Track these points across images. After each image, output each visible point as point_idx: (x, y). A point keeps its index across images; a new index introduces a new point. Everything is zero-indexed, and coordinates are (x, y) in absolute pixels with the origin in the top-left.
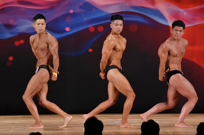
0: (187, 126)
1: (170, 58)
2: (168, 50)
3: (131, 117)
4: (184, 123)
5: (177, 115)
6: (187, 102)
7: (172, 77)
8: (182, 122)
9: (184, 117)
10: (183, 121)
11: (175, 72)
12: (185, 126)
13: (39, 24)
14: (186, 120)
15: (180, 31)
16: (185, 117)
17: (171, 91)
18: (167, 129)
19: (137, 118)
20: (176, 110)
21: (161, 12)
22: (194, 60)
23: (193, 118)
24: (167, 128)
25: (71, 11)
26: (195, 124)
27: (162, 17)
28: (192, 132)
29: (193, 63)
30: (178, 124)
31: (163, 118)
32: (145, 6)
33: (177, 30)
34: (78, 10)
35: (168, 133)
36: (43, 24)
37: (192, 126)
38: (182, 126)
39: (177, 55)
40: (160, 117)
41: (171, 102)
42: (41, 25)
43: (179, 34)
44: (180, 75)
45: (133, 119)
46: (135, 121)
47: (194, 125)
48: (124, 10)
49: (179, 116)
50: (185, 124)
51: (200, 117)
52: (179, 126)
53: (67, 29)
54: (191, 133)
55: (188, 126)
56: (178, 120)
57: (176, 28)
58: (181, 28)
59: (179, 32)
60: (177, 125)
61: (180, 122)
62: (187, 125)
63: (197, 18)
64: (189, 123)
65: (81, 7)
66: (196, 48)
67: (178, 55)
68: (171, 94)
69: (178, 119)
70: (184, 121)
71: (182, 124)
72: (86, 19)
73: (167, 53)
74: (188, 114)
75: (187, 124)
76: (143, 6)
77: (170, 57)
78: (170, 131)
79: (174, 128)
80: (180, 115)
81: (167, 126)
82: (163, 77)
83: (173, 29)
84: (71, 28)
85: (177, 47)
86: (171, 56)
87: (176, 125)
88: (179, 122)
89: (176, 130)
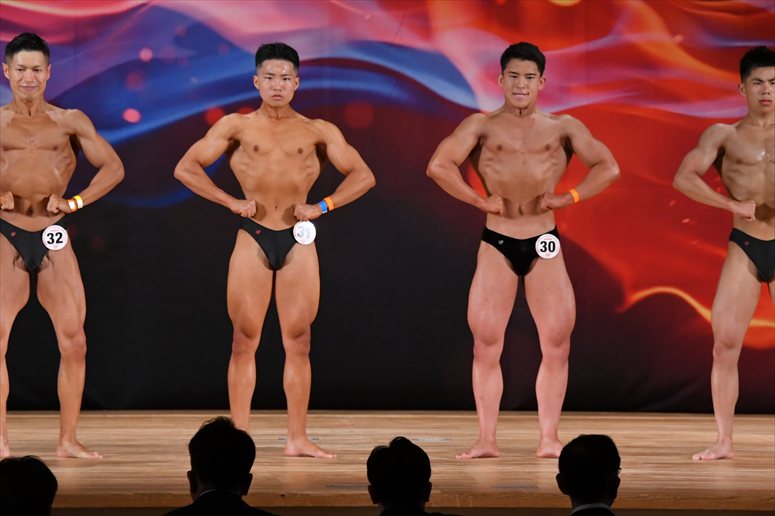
3: (345, 422)
13: (23, 69)
15: (529, 77)
19: (367, 427)
21: (452, 60)
25: (146, 55)
27: (456, 78)
32: (397, 41)
33: (516, 75)
34: (170, 51)
35: (473, 479)
36: (35, 69)
40: (444, 424)
42: (29, 72)
45: (357, 430)
46: (361, 437)
48: (326, 54)
53: (132, 115)
59: (522, 80)
63: (573, 84)
65: (179, 41)
72: (195, 81)
76: (390, 39)
83: (505, 71)
84: (145, 112)
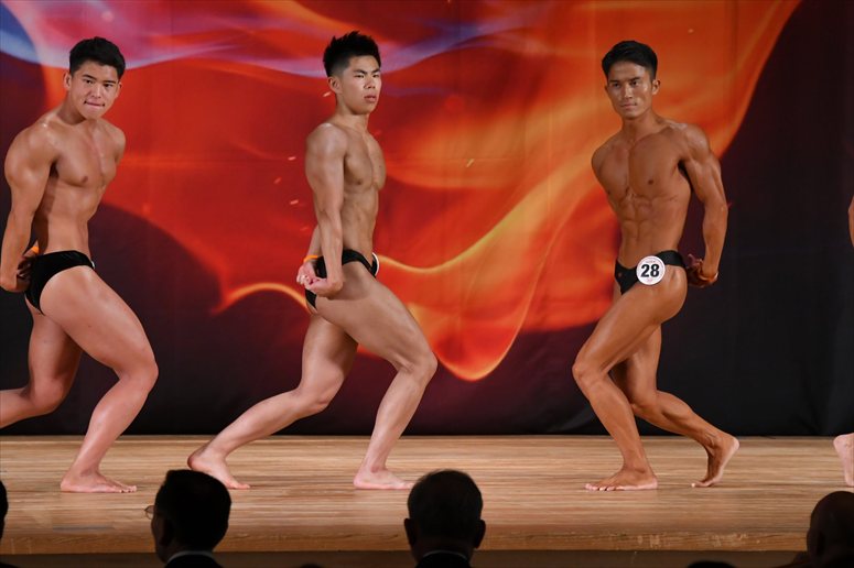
0: (113, 489)
1: (58, 190)
2: (50, 157)
4: (99, 475)
5: (72, 441)
6: (111, 386)
7: (56, 281)
8: (92, 470)
9: (101, 451)
10: (96, 465)
11: (68, 260)
12: (105, 489)
14: (109, 463)
15: (106, 84)
16: (106, 450)
17: (45, 342)
18: (26, 500)
20: (66, 421)
22: (146, 210)
23: (140, 456)
24: (28, 495)
26: (146, 478)
28: (136, 514)
29: (140, 223)
30: (75, 481)
31: (11, 457)
33: (90, 80)
37: (134, 488)
38: (94, 487)
39: (85, 179)
41: (47, 388)
43: (99, 95)
44: (86, 272)
47: (141, 485)
49: (79, 447)
50: (105, 479)
51: (167, 449)
52: (79, 488)
54: (128, 518)
55: (117, 485)
56: (76, 463)
57: (90, 68)
58: (108, 72)
59: (99, 89)
60: (72, 484)
61: (86, 472)
62: (112, 484)
64: (121, 477)
66: (155, 162)
67: (90, 181)
68: (43, 351)
69: (76, 457)
70: (100, 465)
71: (91, 479)
73: (46, 171)
74: (118, 439)
75: (112, 477)
77: (55, 185)
78: (41, 508)
79: (58, 497)
80: (83, 440)
81: (31, 489)
82: (18, 276)
83: (77, 73)
85: (88, 150)
86: (60, 183)
87: (65, 485)
88: (79, 472)
89: (65, 506)
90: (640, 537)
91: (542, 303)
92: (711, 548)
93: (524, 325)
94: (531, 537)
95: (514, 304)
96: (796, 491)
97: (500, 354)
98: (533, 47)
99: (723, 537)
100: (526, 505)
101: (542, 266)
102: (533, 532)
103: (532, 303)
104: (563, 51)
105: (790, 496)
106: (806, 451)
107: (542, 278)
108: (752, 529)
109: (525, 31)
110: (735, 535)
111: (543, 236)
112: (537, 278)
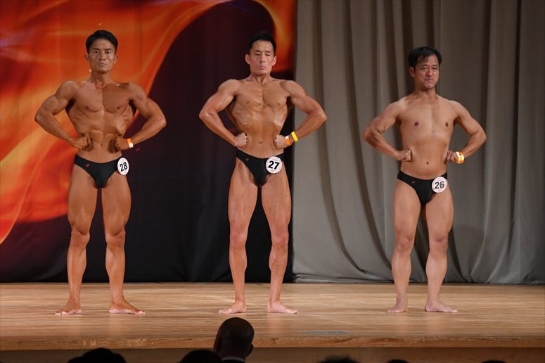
90: (85, 342)
91: (29, 206)
92: (125, 348)
93: (18, 218)
94: (20, 342)
95: (12, 206)
96: (175, 314)
97: (4, 235)
98: (23, 56)
99: (132, 341)
100: (18, 324)
101: (29, 183)
102: (21, 340)
103: (24, 205)
104: (41, 59)
105: (171, 317)
106: (180, 290)
107: (29, 191)
108: (149, 337)
109: (18, 47)
110: (139, 340)
111: (29, 166)
112: (26, 191)
